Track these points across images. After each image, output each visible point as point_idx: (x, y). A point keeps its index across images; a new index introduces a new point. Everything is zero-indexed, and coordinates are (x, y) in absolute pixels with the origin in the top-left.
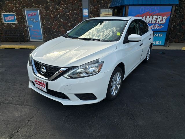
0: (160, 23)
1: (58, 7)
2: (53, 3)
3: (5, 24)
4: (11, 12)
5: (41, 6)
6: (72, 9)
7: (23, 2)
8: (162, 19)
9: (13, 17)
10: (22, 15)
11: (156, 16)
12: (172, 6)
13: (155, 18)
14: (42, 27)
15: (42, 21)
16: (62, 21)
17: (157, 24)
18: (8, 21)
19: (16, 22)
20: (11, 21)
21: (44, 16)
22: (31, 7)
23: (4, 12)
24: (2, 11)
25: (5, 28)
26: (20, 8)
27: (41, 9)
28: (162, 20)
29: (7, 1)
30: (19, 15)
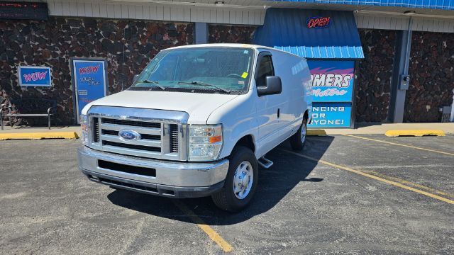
0: (340, 86)
1: (145, 56)
2: (136, 50)
3: (23, 89)
4: (42, 64)
5: (110, 54)
7: (71, 46)
8: (343, 79)
9: (44, 74)
10: (66, 71)
11: (332, 76)
14: (107, 94)
15: (110, 83)
19: (50, 84)
20: (39, 81)
21: (115, 73)
22: (87, 57)
23: (25, 62)
24: (20, 62)
25: (21, 95)
26: (64, 57)
27: (109, 59)
29: (37, 43)
30: (60, 70)
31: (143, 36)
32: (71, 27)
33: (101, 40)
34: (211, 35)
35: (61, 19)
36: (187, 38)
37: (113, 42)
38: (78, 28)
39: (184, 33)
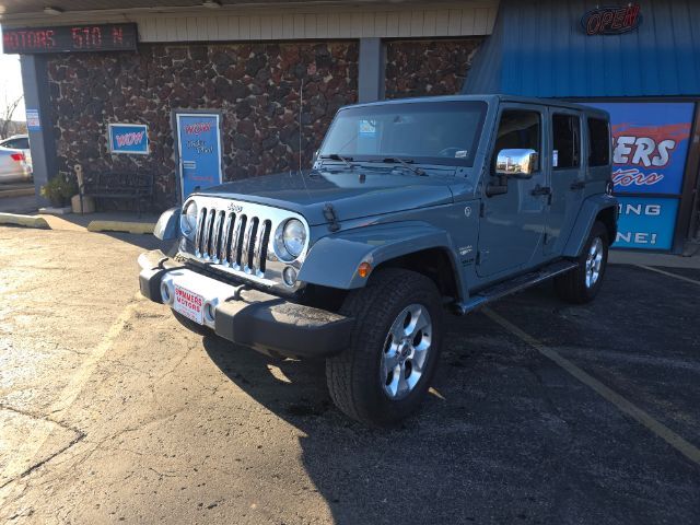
0: (647, 163)
1: (279, 105)
2: (265, 94)
3: (113, 157)
4: (136, 120)
5: (226, 102)
6: (323, 111)
7: (173, 91)
8: (656, 148)
9: (140, 135)
10: (167, 130)
11: (630, 140)
12: (696, 103)
14: (222, 168)
15: (226, 150)
16: (289, 149)
17: (634, 166)
18: (123, 148)
19: (147, 151)
20: (134, 147)
21: (233, 133)
22: (195, 107)
23: (116, 118)
24: (110, 118)
25: (111, 167)
26: (164, 108)
27: (225, 111)
28: (656, 153)
29: (129, 88)
30: (158, 130)
31: (276, 70)
33: (214, 80)
34: (390, 62)
36: (347, 70)
37: (230, 82)
38: (183, 61)
39: (343, 62)
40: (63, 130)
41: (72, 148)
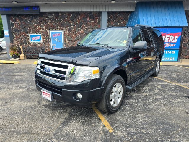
0: (172, 42)
1: (80, 29)
2: (76, 26)
3: (31, 44)
4: (38, 33)
5: (65, 28)
7: (49, 25)
9: (39, 37)
10: (48, 36)
13: (168, 38)
14: (64, 46)
15: (65, 41)
17: (169, 42)
18: (34, 41)
19: (41, 42)
20: (37, 40)
21: (67, 36)
22: (56, 29)
23: (32, 32)
24: (30, 32)
25: (31, 46)
26: (47, 30)
27: (64, 30)
28: (174, 39)
29: (36, 24)
30: (45, 36)
31: (79, 19)
32: (49, 17)
33: (61, 22)
34: (109, 17)
35: (45, 13)
36: (98, 20)
37: (66, 22)
38: (52, 17)
39: (97, 17)
40: (15, 36)
41: (18, 41)
